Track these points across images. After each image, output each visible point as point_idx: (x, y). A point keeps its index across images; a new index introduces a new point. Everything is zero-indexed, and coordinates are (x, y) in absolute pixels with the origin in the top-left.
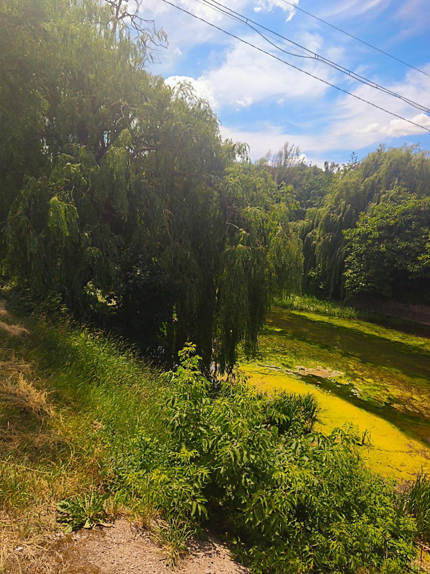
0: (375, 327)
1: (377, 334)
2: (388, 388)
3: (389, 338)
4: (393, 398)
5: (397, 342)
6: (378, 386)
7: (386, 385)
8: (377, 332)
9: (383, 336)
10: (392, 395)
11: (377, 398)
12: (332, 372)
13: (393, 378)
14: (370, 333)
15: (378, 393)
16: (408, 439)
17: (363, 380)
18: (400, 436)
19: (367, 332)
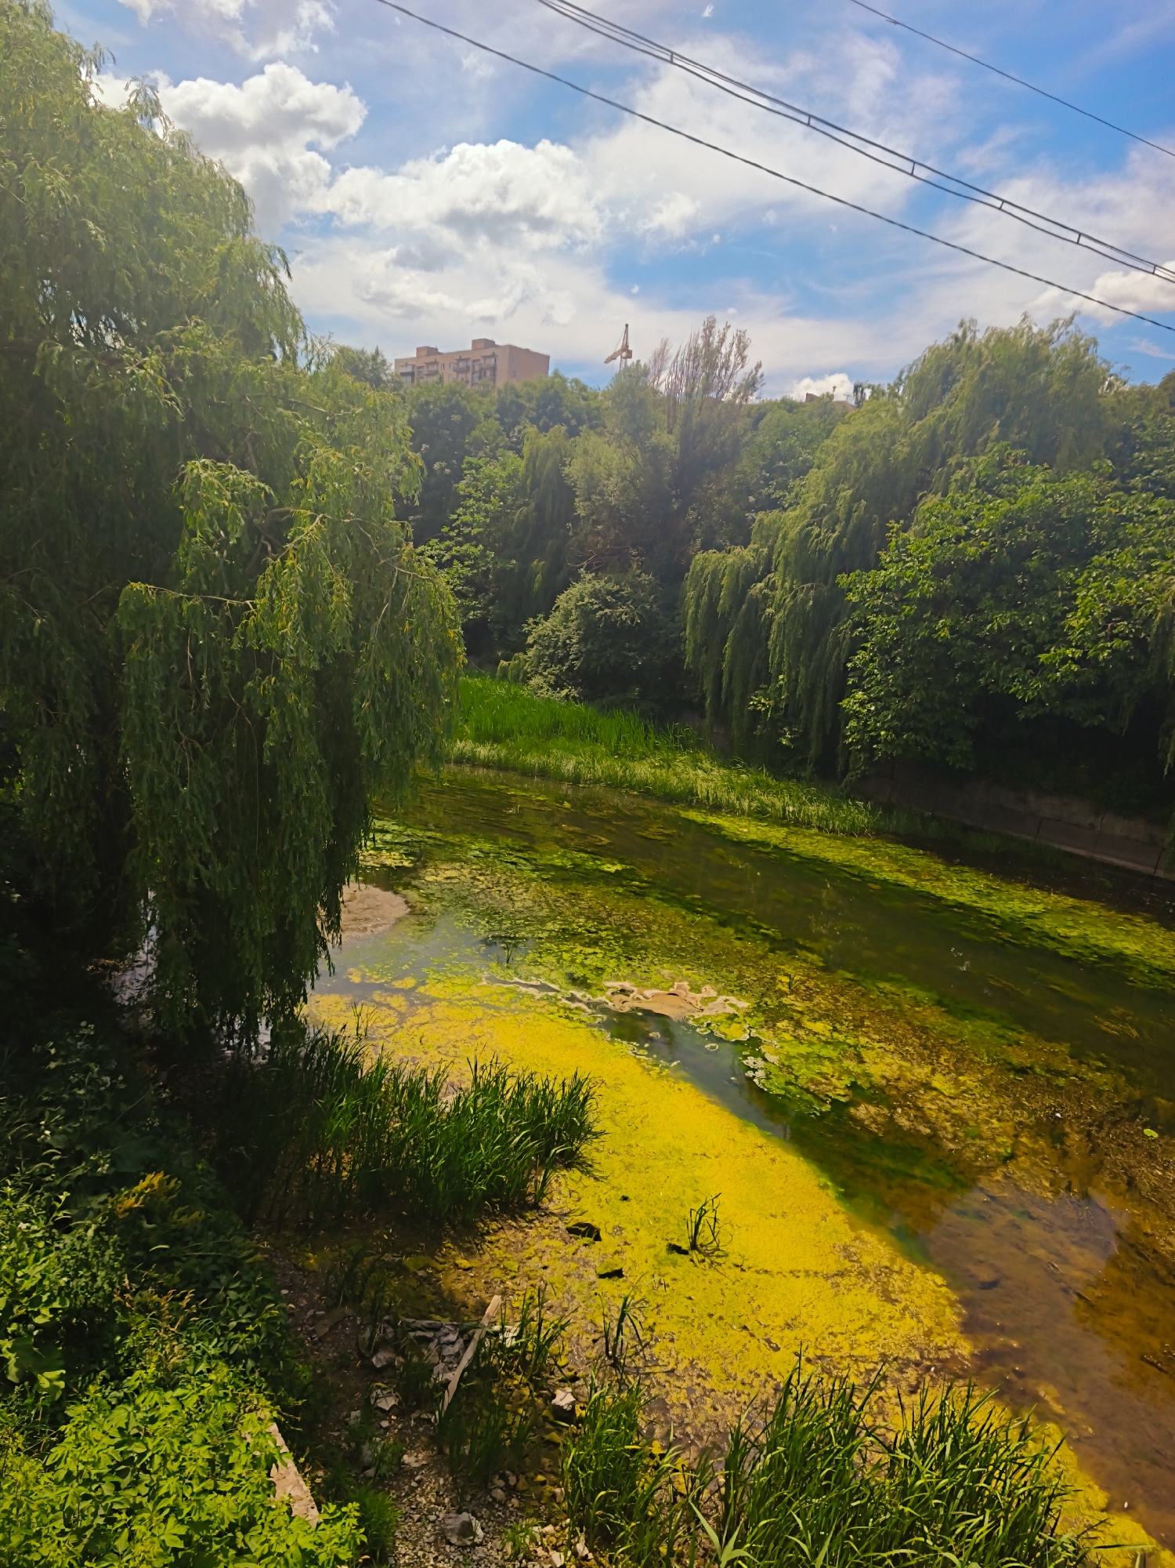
0: (914, 860)
1: (910, 882)
2: (864, 1052)
3: (939, 893)
4: (866, 1086)
5: (961, 905)
6: (835, 1044)
7: (863, 1040)
8: (913, 874)
9: (927, 887)
10: (868, 1075)
11: (820, 1083)
12: (714, 999)
13: (895, 1020)
14: (891, 877)
15: (827, 1068)
16: (853, 1227)
17: (798, 1025)
18: (831, 1216)
19: (884, 876)
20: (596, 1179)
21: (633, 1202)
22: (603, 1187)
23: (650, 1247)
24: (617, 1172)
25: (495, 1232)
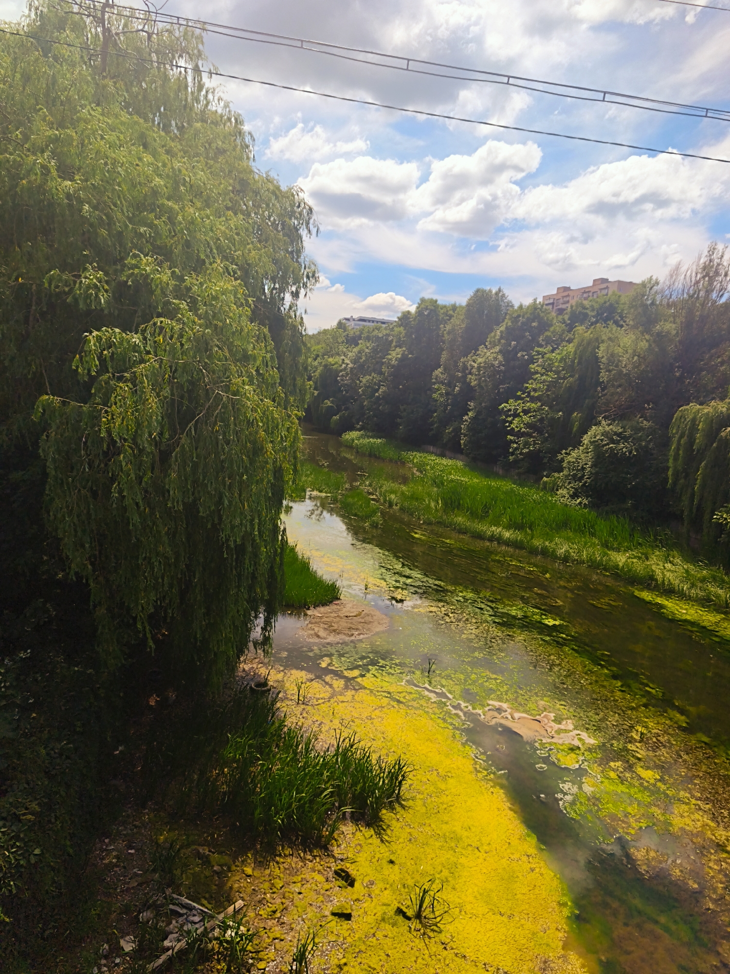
16: (565, 946)
18: (552, 931)
20: (382, 841)
21: (396, 867)
22: (383, 848)
23: (384, 905)
24: (401, 840)
25: (286, 856)
